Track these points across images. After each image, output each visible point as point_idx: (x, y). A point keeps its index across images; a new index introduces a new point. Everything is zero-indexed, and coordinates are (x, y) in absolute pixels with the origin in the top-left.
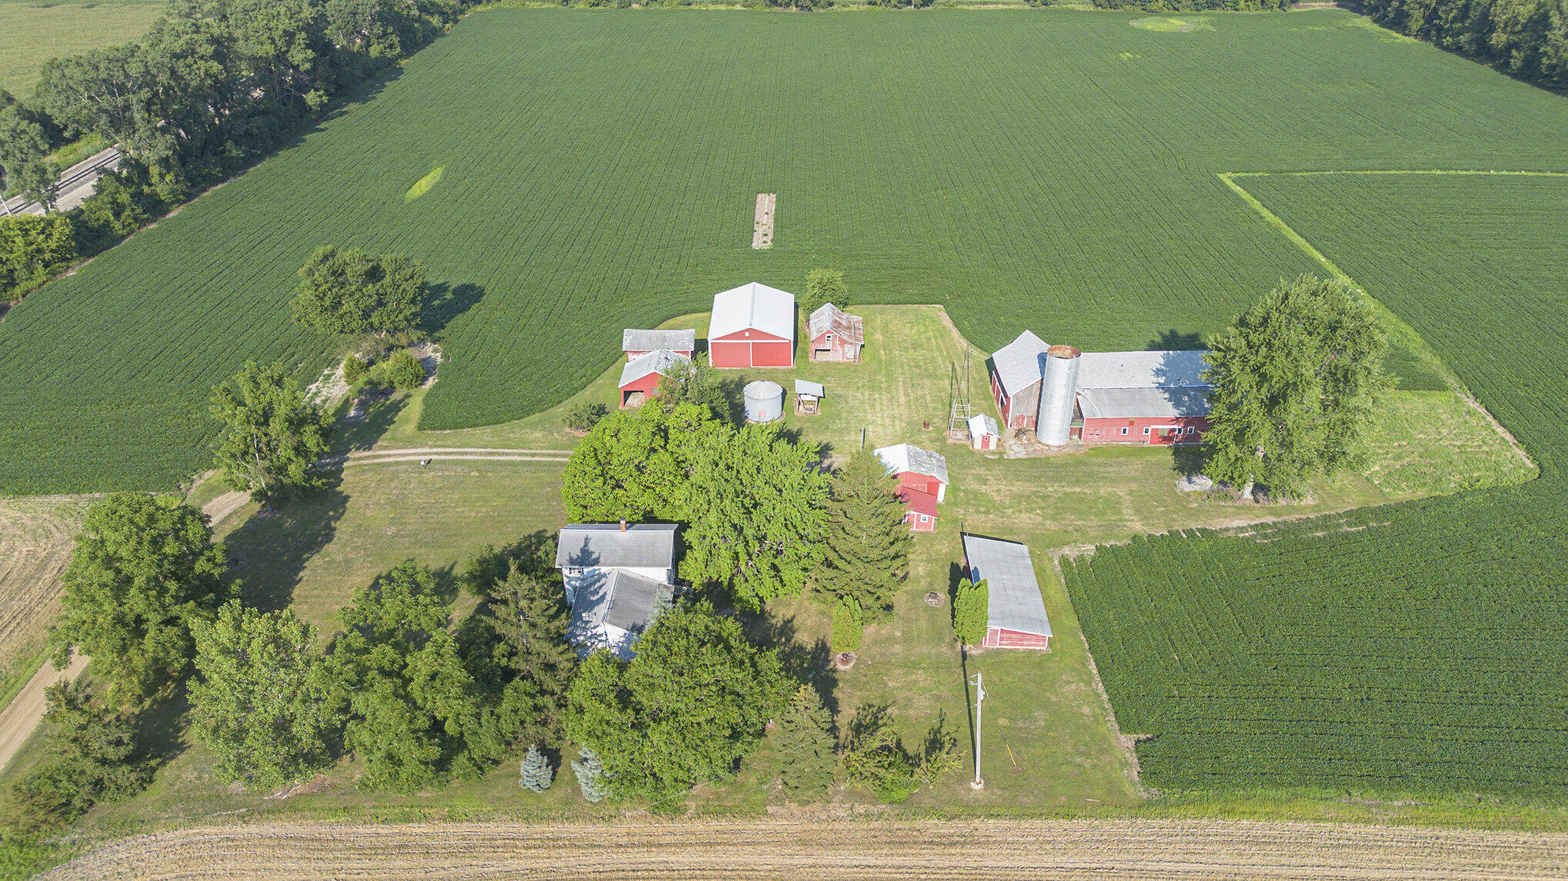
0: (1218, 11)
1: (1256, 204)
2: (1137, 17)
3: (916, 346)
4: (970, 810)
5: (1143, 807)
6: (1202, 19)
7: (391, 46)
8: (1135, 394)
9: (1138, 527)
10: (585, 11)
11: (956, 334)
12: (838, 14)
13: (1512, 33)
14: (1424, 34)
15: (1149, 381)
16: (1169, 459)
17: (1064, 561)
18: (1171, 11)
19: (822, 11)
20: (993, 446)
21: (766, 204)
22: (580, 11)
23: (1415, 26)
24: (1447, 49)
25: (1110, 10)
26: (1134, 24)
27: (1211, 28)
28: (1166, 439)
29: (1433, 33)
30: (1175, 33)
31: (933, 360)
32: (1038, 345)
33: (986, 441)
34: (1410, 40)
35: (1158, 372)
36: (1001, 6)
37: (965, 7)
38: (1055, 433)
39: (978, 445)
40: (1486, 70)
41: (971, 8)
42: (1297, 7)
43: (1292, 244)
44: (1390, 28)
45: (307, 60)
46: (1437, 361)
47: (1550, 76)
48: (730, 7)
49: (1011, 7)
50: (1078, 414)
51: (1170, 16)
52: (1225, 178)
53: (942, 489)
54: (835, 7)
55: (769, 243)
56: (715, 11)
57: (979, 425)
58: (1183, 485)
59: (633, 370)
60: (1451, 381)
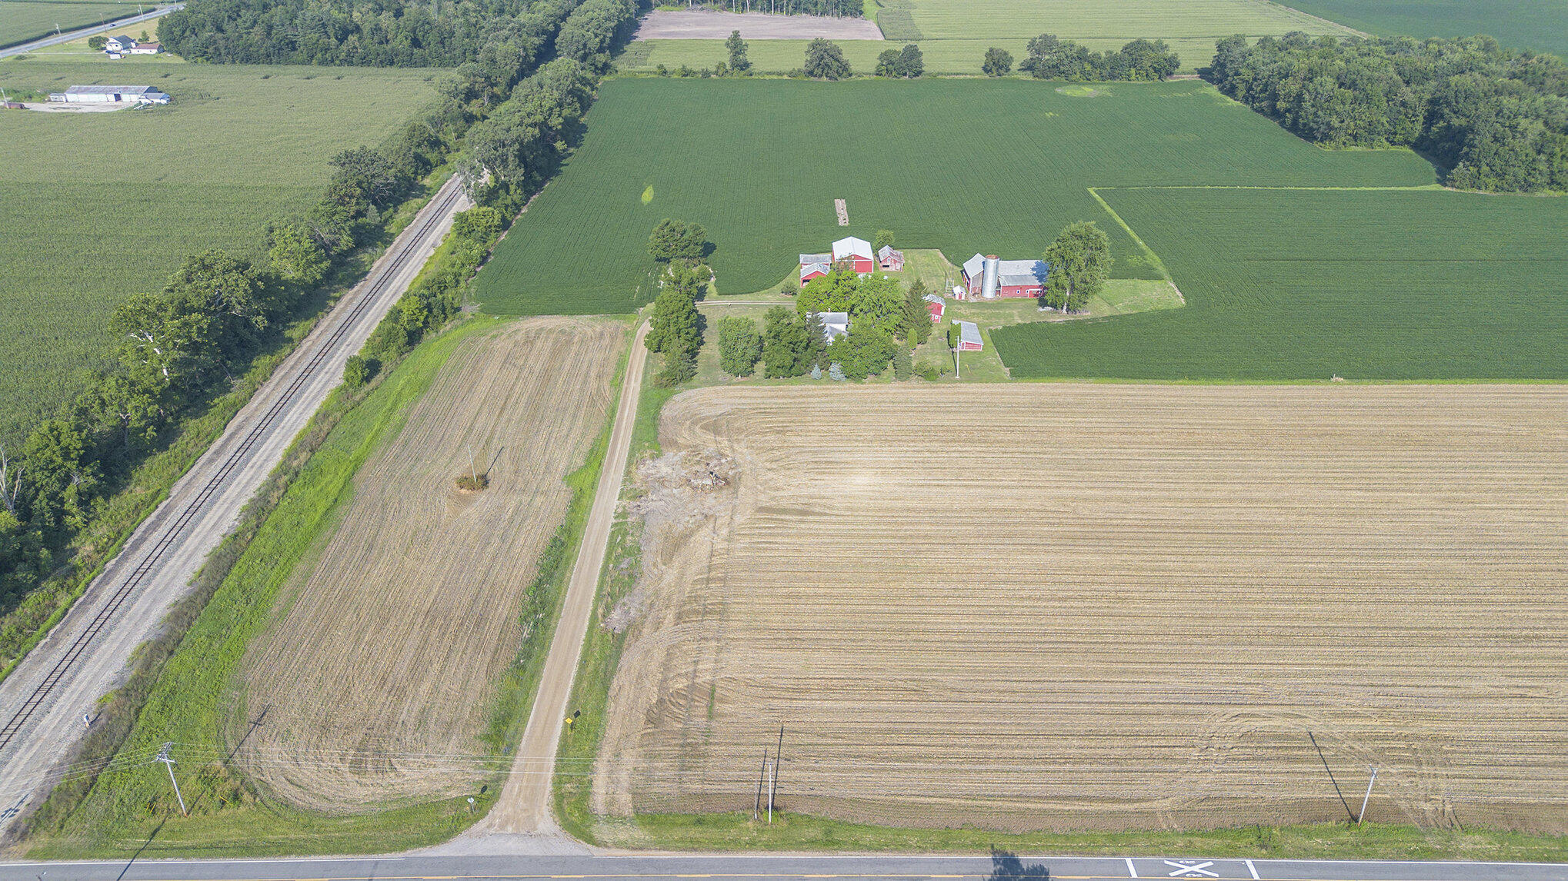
0: (1117, 81)
1: (1104, 204)
2: (1061, 85)
3: (928, 265)
4: (957, 381)
5: (1010, 382)
6: (1106, 87)
7: (575, 110)
8: (1024, 277)
9: (1020, 321)
10: (679, 80)
11: (946, 261)
12: (857, 82)
13: (1288, 102)
14: (1246, 100)
15: (1029, 272)
16: (1037, 302)
17: (990, 330)
18: (1085, 81)
19: (844, 80)
20: (963, 298)
21: (840, 205)
22: (675, 80)
23: (1241, 94)
24: (1256, 110)
25: (1043, 80)
26: (1059, 90)
27: (1108, 94)
28: (1035, 295)
29: (1250, 99)
30: (1084, 98)
31: (936, 271)
32: (983, 259)
33: (960, 297)
34: (1238, 103)
35: (1033, 269)
36: (968, 76)
37: (944, 77)
38: (989, 293)
39: (957, 298)
40: (1274, 124)
41: (948, 77)
42: (1171, 78)
43: (1116, 222)
44: (1227, 95)
45: (560, 124)
46: (1164, 270)
47: (1303, 130)
48: (780, 77)
49: (976, 77)
50: (999, 285)
51: (1084, 84)
52: (1091, 191)
53: (943, 309)
54: (853, 77)
55: (848, 224)
56: (770, 80)
57: (957, 290)
58: (1041, 309)
59: (805, 271)
60: (1167, 276)
